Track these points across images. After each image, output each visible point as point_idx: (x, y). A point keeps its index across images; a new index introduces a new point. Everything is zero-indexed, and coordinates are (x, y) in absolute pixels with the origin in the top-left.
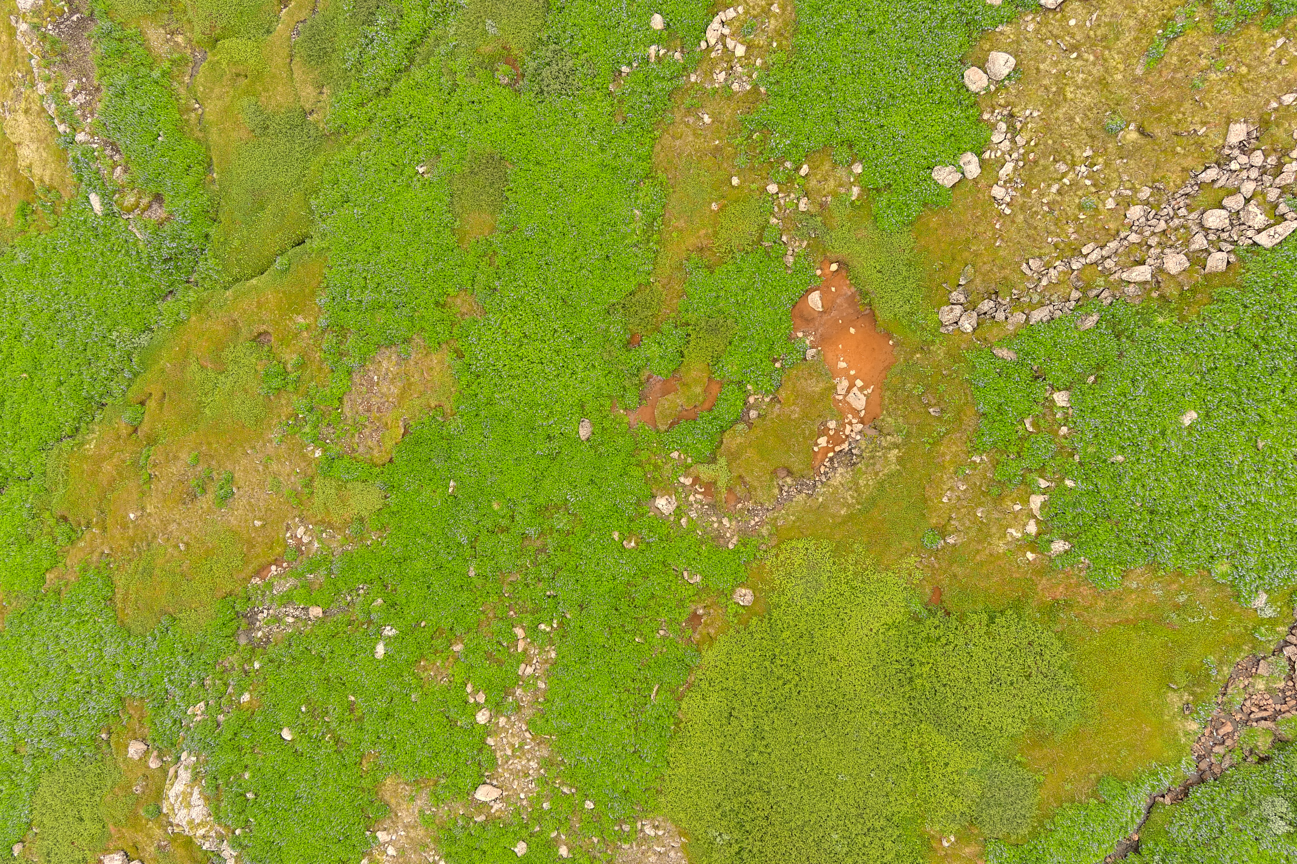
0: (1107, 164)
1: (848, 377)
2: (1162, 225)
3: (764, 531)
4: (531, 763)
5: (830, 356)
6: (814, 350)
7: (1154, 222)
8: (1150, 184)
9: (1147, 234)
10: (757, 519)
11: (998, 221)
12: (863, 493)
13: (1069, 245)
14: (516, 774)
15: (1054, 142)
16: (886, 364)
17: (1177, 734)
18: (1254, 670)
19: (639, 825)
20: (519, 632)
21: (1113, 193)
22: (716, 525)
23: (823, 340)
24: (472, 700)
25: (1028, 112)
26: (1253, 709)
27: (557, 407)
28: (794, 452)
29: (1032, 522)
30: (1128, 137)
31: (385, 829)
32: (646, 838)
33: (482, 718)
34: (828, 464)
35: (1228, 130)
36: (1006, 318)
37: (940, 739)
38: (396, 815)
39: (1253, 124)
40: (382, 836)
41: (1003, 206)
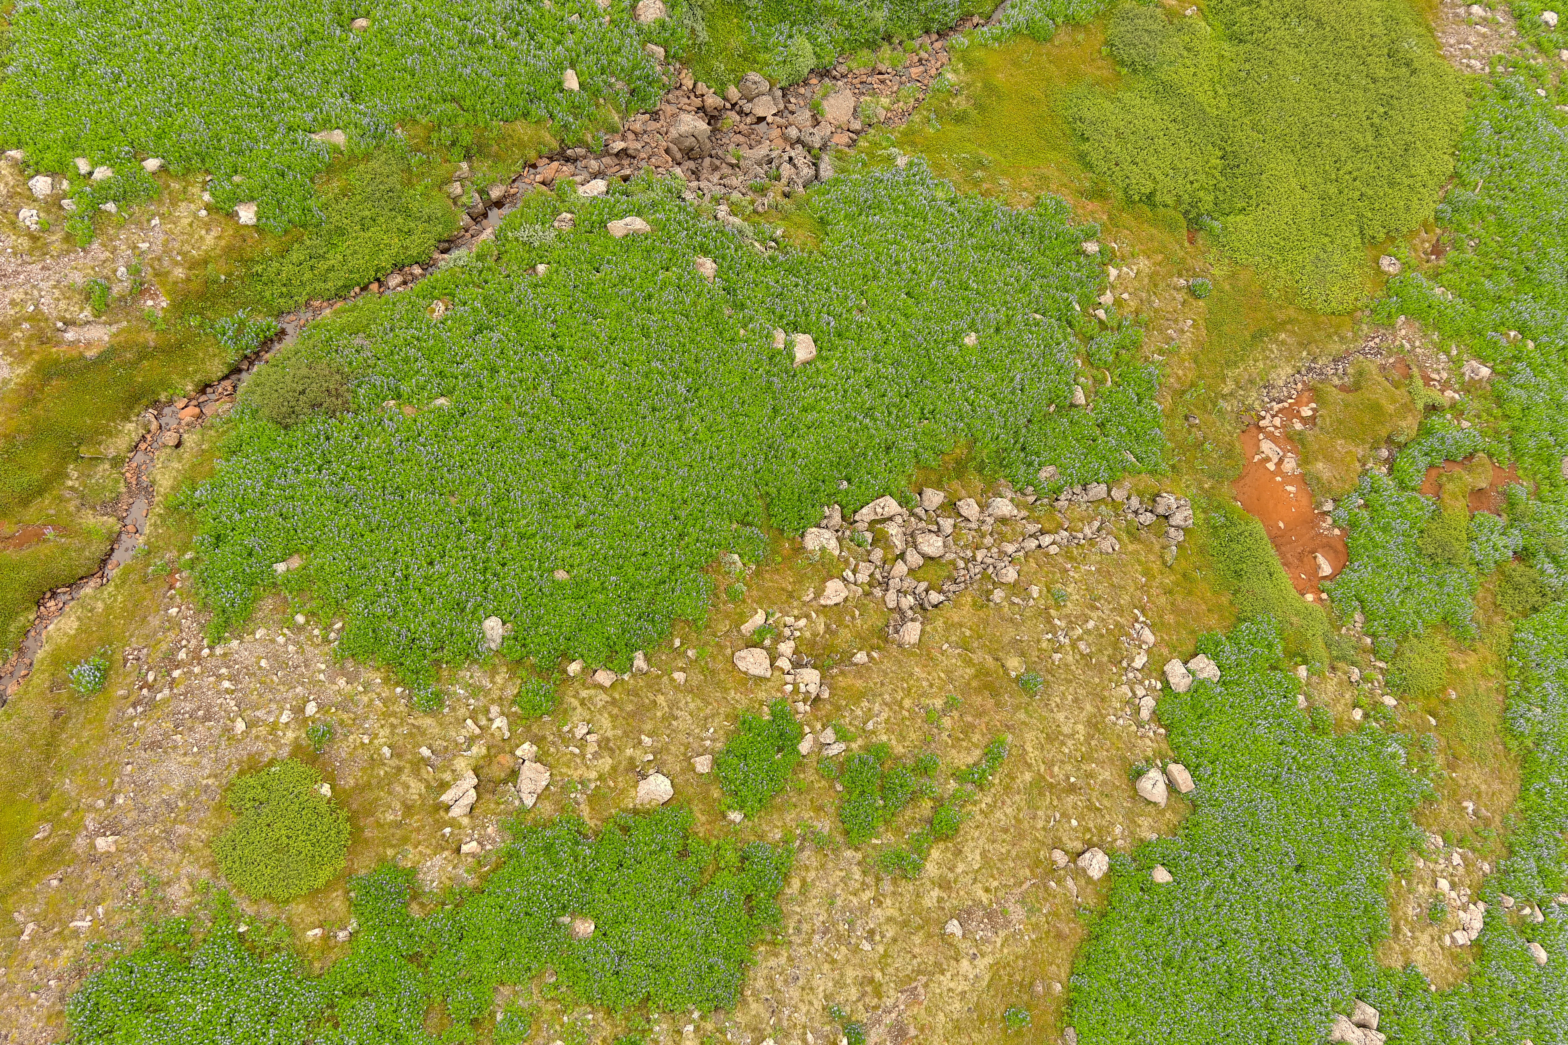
0: (1038, 639)
1: (1284, 475)
2: (980, 555)
3: (1365, 329)
5: (1304, 501)
6: (1325, 509)
7: (989, 561)
8: (991, 604)
9: (995, 550)
10: (1372, 344)
11: (1145, 605)
12: (1260, 353)
13: (1073, 559)
15: (1092, 678)
17: (967, 71)
18: (889, 115)
21: (1031, 602)
22: (1418, 343)
23: (1312, 522)
25: (1121, 721)
26: (890, 83)
28: (1339, 404)
29: (1112, 279)
30: (1017, 664)
32: (1480, 58)
34: (1293, 392)
35: (920, 640)
36: (1128, 499)
39: (894, 641)
41: (1142, 619)
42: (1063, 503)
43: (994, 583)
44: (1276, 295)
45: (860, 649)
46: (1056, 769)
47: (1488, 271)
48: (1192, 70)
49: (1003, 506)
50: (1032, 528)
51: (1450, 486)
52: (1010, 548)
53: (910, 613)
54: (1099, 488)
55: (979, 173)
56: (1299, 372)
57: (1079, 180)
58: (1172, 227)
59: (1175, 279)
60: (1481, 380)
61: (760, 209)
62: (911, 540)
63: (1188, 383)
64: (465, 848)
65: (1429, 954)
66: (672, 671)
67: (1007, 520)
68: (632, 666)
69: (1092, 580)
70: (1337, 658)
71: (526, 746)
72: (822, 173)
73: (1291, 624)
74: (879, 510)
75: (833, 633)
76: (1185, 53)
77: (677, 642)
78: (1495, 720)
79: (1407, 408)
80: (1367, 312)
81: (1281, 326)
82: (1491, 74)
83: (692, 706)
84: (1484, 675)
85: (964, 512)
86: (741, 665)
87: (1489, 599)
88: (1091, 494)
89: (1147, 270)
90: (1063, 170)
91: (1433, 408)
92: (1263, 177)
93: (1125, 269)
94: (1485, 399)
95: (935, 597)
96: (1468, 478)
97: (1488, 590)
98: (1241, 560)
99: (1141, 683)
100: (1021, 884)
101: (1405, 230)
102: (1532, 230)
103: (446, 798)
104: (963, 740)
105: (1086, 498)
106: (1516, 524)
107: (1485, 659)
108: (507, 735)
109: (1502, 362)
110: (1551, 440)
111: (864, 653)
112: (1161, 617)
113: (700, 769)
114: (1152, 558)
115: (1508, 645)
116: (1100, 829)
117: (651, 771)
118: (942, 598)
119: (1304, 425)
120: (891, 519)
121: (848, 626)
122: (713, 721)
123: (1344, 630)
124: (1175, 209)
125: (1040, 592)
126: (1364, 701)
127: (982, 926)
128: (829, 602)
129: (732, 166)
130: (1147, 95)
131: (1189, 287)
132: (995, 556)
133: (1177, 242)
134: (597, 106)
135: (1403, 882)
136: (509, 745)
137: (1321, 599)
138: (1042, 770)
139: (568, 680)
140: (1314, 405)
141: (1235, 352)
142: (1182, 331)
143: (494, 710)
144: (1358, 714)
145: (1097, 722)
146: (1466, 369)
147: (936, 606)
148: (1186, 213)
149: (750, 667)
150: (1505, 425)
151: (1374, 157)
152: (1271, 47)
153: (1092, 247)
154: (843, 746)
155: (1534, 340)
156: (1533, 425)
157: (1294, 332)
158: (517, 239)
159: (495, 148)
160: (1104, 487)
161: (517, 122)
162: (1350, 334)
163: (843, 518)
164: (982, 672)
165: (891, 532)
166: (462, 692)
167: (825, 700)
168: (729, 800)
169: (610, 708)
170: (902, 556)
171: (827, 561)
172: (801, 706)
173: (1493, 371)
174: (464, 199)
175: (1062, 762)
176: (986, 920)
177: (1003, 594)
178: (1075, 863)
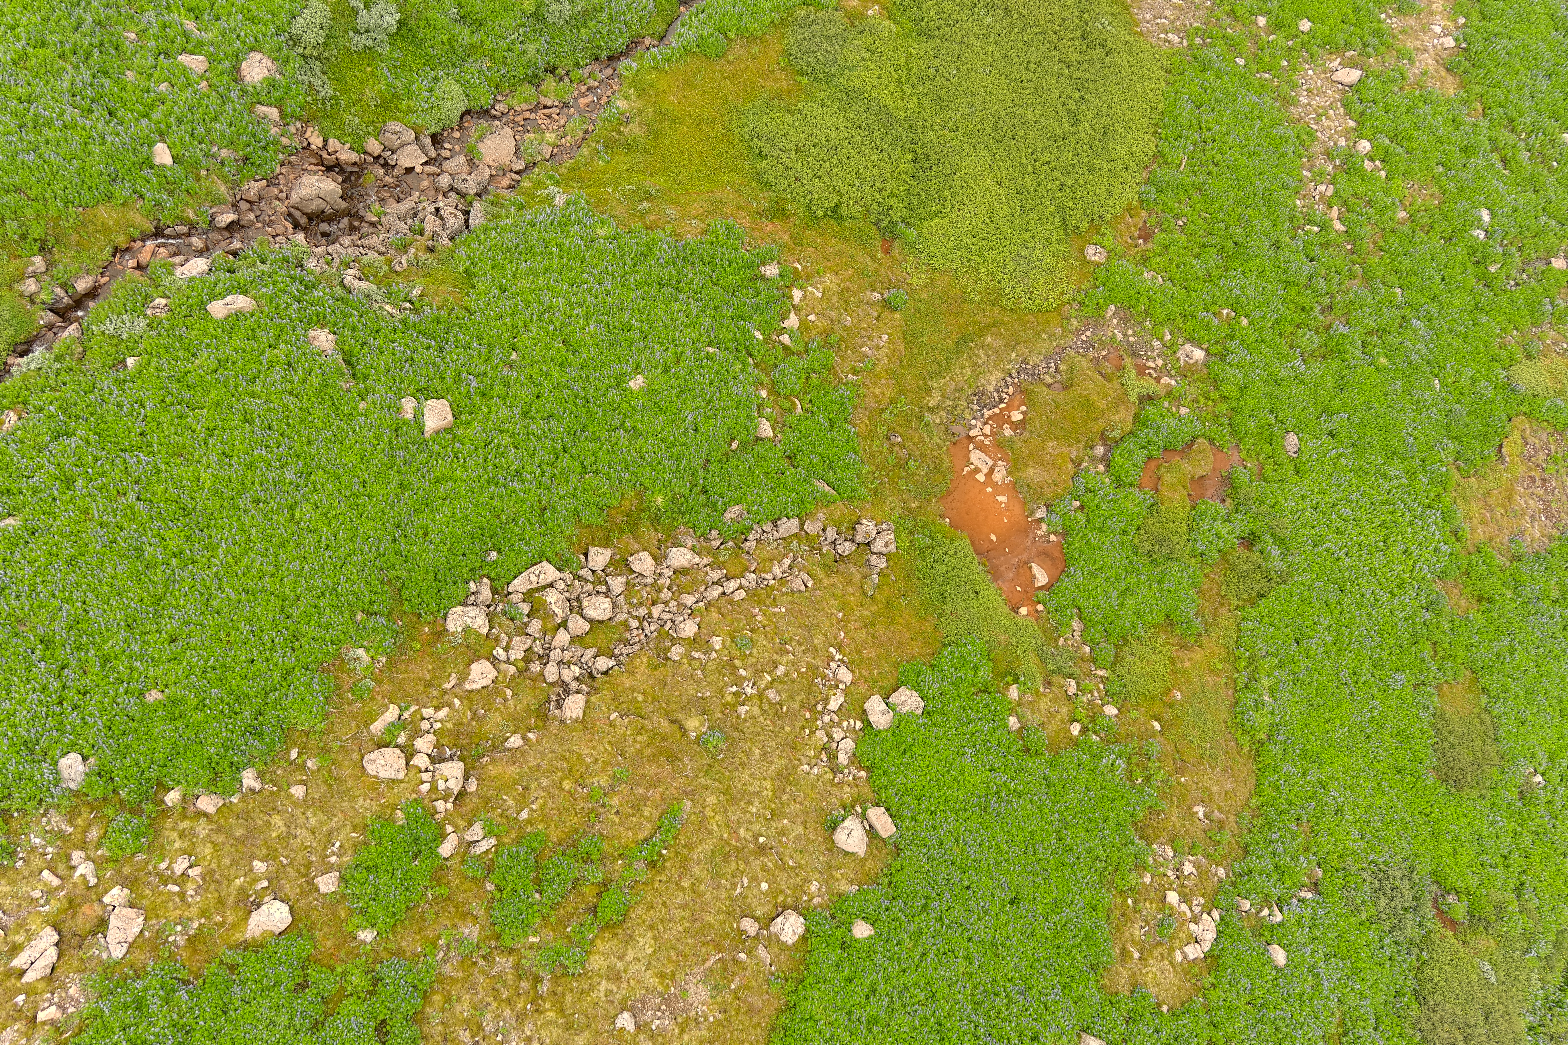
0: (721, 693)
1: (994, 485)
2: (656, 612)
3: (1075, 323)
4: (1306, 101)
5: (1017, 509)
6: (1038, 516)
7: (667, 616)
8: (669, 662)
9: (673, 603)
10: (1083, 337)
11: (842, 642)
12: (966, 359)
13: (761, 603)
14: (1321, 93)
15: (782, 728)
16: (951, 497)
17: (638, 97)
18: (555, 151)
19: (1185, 43)
20: (1339, 226)
21: (714, 655)
22: (1130, 332)
23: (1026, 530)
24: (1377, 163)
25: (815, 770)
26: (557, 117)
27: (1329, 469)
28: (1049, 404)
29: (796, 301)
30: (697, 724)
31: (1446, 49)
32: (1178, 31)
33: (1365, 146)
34: (1005, 396)
35: (584, 713)
36: (824, 530)
37: (887, 101)
38: (1437, 61)
39: (555, 717)
40: (1450, 42)
41: (838, 657)
42: (751, 545)
43: (672, 639)
44: (977, 298)
45: (515, 732)
46: (742, 832)
47: (1196, 250)
48: (876, 73)
49: (680, 557)
50: (715, 575)
51: (1168, 478)
52: (689, 600)
53: (574, 685)
54: (789, 524)
55: (645, 205)
56: (1010, 376)
57: (756, 200)
58: (862, 240)
59: (868, 293)
60: (1196, 363)
61: (397, 268)
62: (576, 606)
63: (886, 400)
64: (41, 1016)
65: (1158, 973)
66: (289, 785)
67: (688, 569)
68: (242, 785)
69: (781, 623)
70: (1054, 672)
71: (116, 891)
72: (471, 222)
73: (999, 643)
74: (534, 579)
75: (480, 720)
76: (868, 56)
77: (294, 754)
78: (1224, 715)
79: (1120, 400)
80: (1076, 305)
81: (986, 329)
82: (1190, 47)
83: (313, 821)
84: (1212, 671)
85: (635, 567)
86: (371, 769)
87: (1215, 590)
88: (781, 530)
89: (835, 287)
90: (739, 192)
91: (1147, 399)
92: (956, 177)
93: (810, 289)
94: (1203, 382)
95: (603, 663)
96: (1187, 467)
97: (1213, 581)
98: (945, 582)
99: (839, 725)
100: (704, 962)
101: (1108, 217)
102: (1239, 203)
103: (19, 962)
104: (633, 815)
105: (776, 535)
106: (1240, 508)
107: (1212, 654)
108: (93, 881)
109: (1216, 343)
110: (1271, 419)
111: (519, 736)
112: (859, 651)
113: (323, 889)
114: (850, 590)
115: (1235, 636)
116: (794, 889)
117: (266, 899)
118: (612, 663)
119: (1014, 430)
120: (551, 585)
121: (498, 709)
122: (339, 834)
123: (1061, 642)
124: (864, 220)
125: (724, 642)
126: (1081, 713)
127: (659, 1014)
128: (475, 686)
129: (373, 225)
130: (829, 104)
131: (883, 300)
132: (674, 610)
133: (868, 254)
134: (198, 179)
135: (1130, 901)
136: (96, 892)
137: (1037, 611)
138: (725, 836)
139: (166, 812)
140: (1024, 408)
141: (938, 363)
142: (878, 348)
143: (77, 856)
144: (1076, 729)
145: (789, 775)
146: (1181, 354)
147: (605, 673)
148: (877, 224)
149: (380, 769)
150: (1222, 408)
151: (1073, 145)
152: (958, 40)
153: (771, 270)
154: (493, 841)
155: (1247, 316)
156: (1251, 403)
157: (1000, 335)
158: (103, 333)
159: (75, 237)
160: (795, 522)
161: (101, 207)
162: (1059, 331)
163: (494, 591)
164: (657, 738)
165: (549, 600)
166: (37, 840)
167: (472, 793)
168: (357, 920)
169: (214, 837)
170: (564, 624)
171: (472, 642)
172: (440, 805)
173: (1208, 353)
174: (43, 296)
175: (750, 822)
176: (663, 1007)
177: (681, 650)
178: (768, 930)
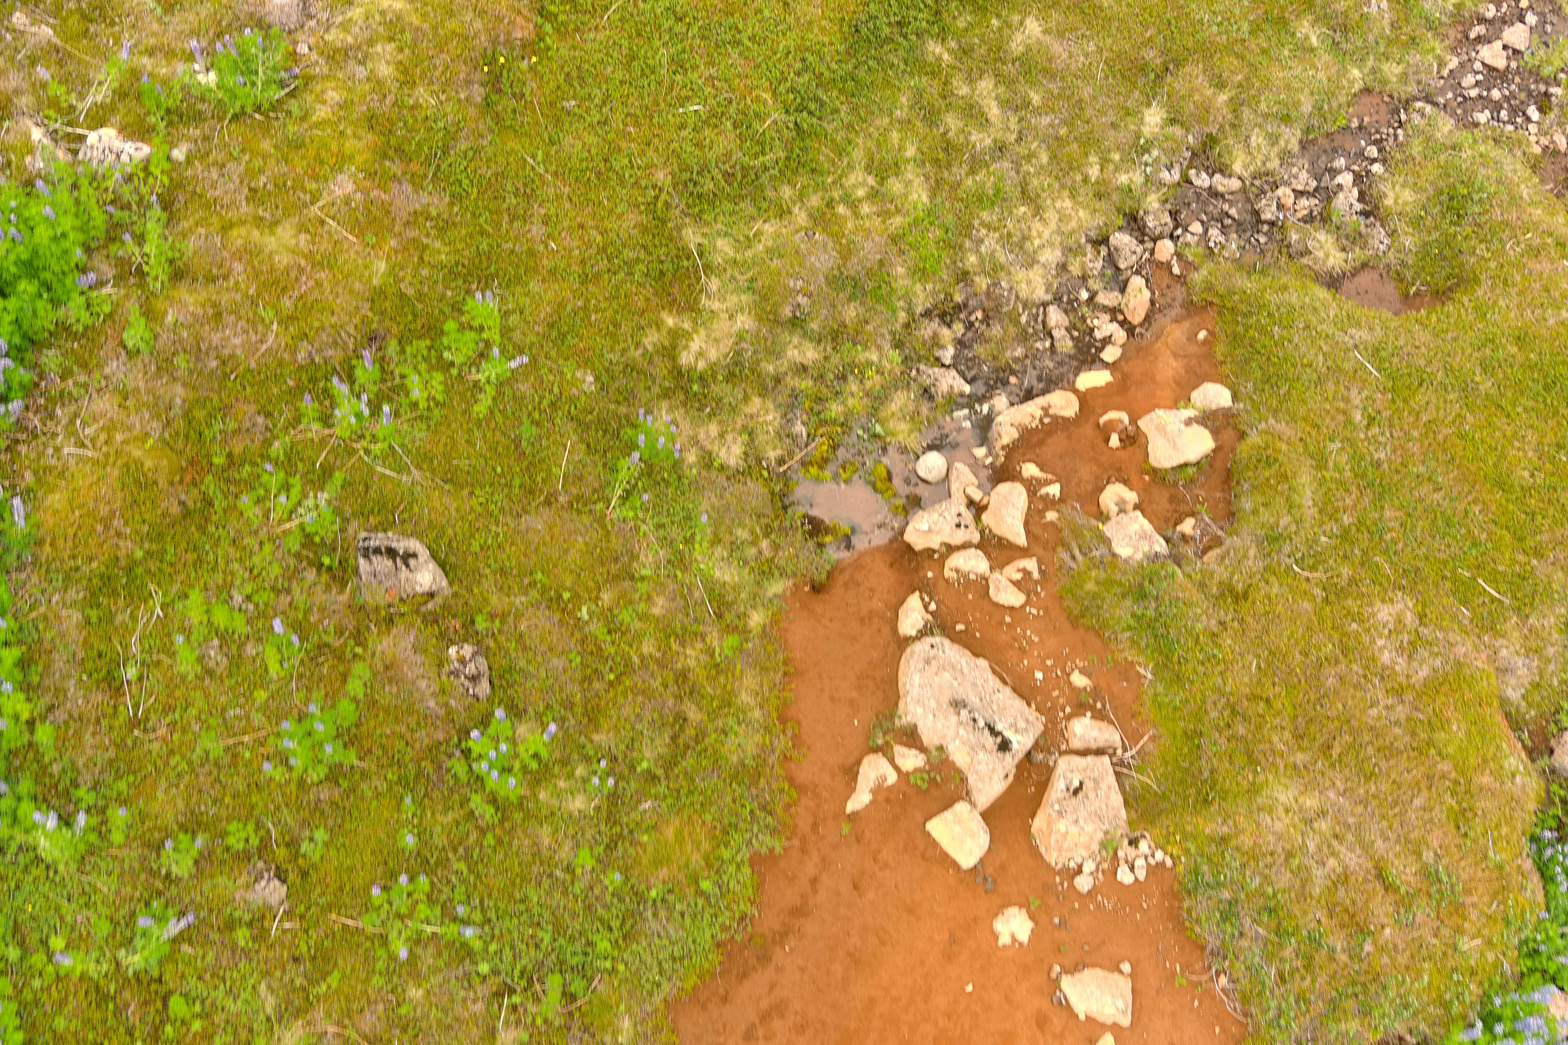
12: (906, 124)
